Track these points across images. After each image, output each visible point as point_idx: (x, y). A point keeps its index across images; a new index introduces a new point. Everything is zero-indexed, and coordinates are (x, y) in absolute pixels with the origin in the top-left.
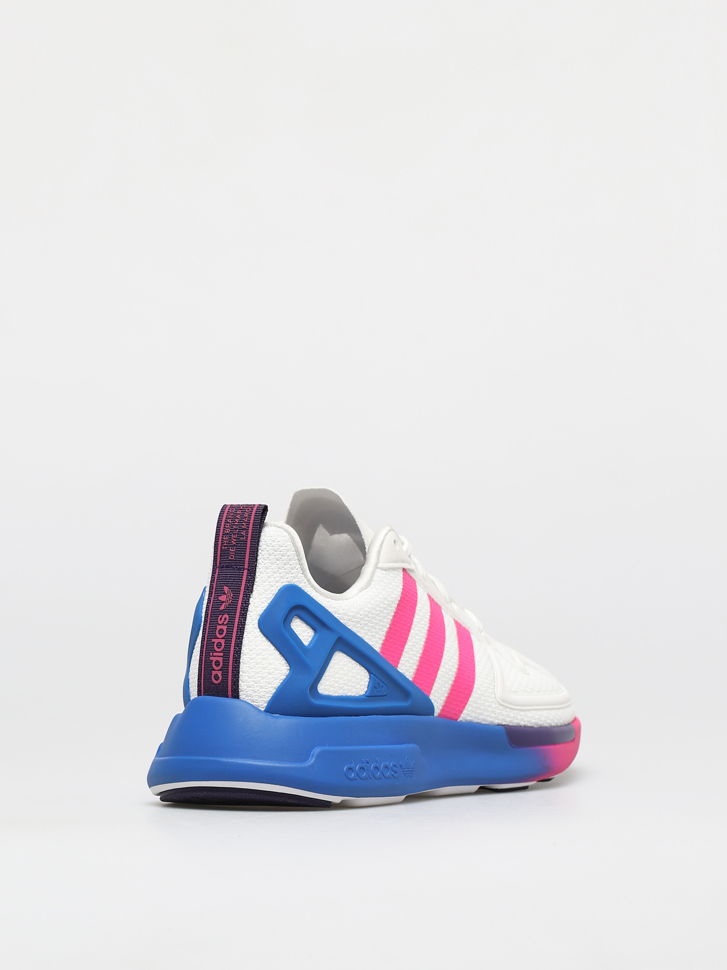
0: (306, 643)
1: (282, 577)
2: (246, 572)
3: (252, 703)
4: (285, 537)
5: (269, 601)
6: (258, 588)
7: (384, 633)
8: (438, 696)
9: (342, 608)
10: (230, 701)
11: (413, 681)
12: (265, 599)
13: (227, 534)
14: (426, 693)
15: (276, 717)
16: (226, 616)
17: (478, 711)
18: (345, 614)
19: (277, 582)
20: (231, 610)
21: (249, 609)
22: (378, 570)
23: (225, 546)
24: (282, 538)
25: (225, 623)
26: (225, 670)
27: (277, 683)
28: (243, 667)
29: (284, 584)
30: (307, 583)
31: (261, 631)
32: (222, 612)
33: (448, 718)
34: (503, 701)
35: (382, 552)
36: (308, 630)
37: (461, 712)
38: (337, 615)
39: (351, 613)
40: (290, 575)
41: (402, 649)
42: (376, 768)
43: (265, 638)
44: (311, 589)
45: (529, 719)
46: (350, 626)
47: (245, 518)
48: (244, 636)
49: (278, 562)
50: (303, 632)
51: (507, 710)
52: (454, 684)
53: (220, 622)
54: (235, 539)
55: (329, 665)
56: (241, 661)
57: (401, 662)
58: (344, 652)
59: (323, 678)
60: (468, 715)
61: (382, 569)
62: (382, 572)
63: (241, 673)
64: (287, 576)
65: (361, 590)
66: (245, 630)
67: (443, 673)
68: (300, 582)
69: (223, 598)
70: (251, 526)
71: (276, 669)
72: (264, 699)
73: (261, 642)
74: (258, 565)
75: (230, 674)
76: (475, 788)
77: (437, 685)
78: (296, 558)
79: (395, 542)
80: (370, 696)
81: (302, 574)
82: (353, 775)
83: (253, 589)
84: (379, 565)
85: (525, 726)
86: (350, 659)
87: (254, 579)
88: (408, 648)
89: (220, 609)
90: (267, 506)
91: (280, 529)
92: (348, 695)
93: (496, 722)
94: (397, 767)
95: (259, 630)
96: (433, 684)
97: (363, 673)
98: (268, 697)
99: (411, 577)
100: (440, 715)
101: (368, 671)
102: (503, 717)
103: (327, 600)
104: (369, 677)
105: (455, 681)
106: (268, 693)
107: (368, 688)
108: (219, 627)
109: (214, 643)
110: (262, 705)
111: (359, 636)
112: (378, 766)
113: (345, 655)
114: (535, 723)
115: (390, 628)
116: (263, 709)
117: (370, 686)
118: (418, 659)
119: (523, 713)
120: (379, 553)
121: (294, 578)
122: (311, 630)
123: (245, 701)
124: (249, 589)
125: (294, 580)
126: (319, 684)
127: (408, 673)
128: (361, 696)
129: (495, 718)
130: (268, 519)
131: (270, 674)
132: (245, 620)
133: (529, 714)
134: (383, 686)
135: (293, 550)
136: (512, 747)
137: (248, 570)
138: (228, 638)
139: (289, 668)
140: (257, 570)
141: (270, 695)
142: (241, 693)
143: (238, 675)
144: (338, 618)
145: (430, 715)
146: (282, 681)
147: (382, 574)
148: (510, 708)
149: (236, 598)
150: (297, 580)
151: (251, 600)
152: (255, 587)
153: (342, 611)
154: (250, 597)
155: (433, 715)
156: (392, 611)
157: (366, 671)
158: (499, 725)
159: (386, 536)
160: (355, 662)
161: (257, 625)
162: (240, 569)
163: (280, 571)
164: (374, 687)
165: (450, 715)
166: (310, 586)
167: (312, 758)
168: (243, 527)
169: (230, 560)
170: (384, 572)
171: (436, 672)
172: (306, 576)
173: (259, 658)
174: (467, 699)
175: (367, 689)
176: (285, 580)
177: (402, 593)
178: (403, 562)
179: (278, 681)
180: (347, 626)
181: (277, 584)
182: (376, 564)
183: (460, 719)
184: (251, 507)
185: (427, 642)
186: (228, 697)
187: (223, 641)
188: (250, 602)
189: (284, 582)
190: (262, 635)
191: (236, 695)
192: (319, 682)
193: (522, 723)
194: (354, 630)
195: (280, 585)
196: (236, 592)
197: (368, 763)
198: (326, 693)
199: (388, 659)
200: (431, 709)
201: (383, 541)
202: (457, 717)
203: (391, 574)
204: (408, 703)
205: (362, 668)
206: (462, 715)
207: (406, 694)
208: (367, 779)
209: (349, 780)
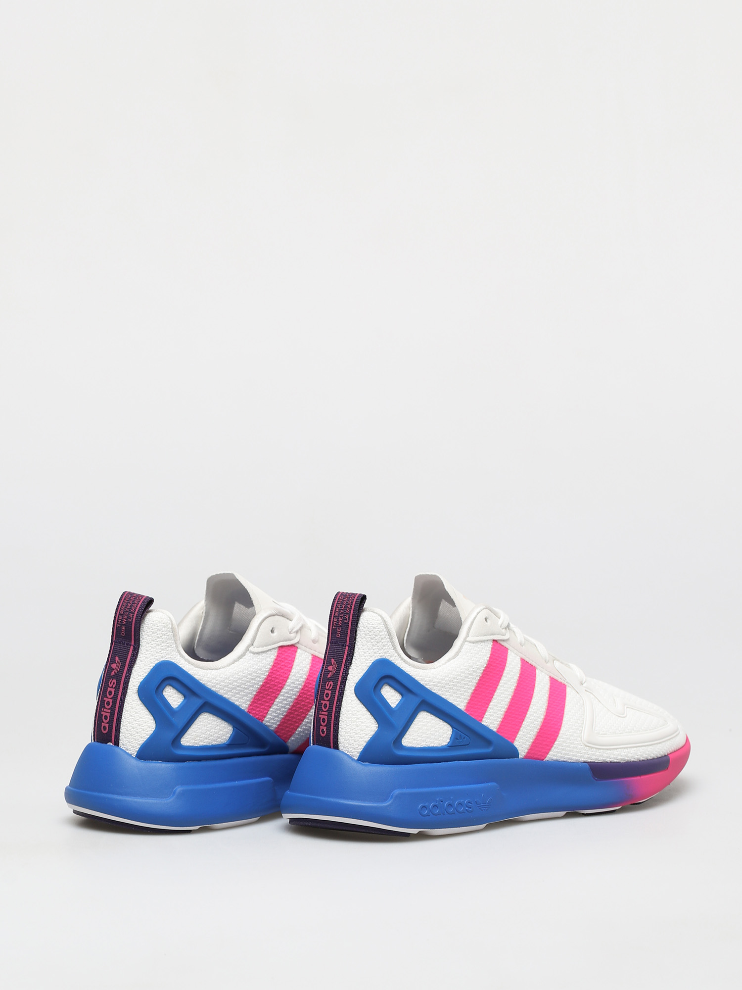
0: (393, 705)
1: (375, 653)
2: (347, 648)
3: (348, 753)
4: (378, 620)
5: (364, 672)
6: (356, 662)
7: (470, 694)
8: (523, 742)
9: (429, 676)
10: (332, 751)
11: (497, 731)
12: (361, 670)
13: (336, 616)
14: (509, 740)
15: (366, 765)
16: (331, 683)
17: (564, 752)
18: (430, 681)
19: (371, 656)
20: (334, 678)
21: (348, 678)
22: (466, 643)
23: (334, 626)
24: (375, 622)
25: (330, 689)
26: (328, 726)
27: (367, 738)
28: (342, 725)
29: (377, 658)
30: (397, 657)
31: (356, 696)
32: (329, 680)
33: (534, 759)
34: (588, 743)
35: (472, 628)
36: (396, 695)
37: (547, 753)
38: (424, 682)
39: (436, 680)
40: (382, 651)
41: (487, 706)
42: (450, 805)
43: (359, 701)
44: (402, 661)
45: (615, 756)
46: (435, 690)
47: (349, 604)
48: (343, 700)
49: (372, 641)
50: (391, 696)
51: (592, 750)
52: (540, 731)
53: (327, 688)
54: (341, 621)
55: (414, 723)
56: (340, 719)
57: (485, 716)
58: (428, 712)
59: (407, 733)
60: (554, 755)
61: (470, 642)
62: (470, 644)
63: (340, 729)
64: (380, 652)
65: (449, 660)
66: (344, 695)
67: (527, 723)
68: (391, 656)
69: (330, 668)
70: (352, 612)
71: (367, 727)
72: (357, 751)
73: (356, 705)
74: (356, 643)
75: (332, 730)
76: (563, 813)
77: (522, 733)
78: (387, 637)
79: (486, 619)
80: (452, 746)
81: (394, 649)
82: (427, 812)
83: (351, 662)
84: (468, 639)
85: (611, 762)
86: (433, 717)
87: (353, 654)
88: (493, 705)
89: (328, 677)
90: (366, 596)
91: (375, 614)
92: (430, 746)
93: (582, 760)
94: (471, 803)
95: (355, 695)
96: (517, 733)
97: (446, 728)
98: (360, 749)
99: (503, 646)
100: (526, 757)
101: (451, 726)
102: (589, 756)
103: (415, 670)
104: (452, 731)
105: (541, 729)
106: (360, 746)
107: (450, 739)
108: (326, 691)
109: (322, 703)
110: (356, 756)
111: (443, 698)
112: (452, 804)
113: (430, 714)
114: (622, 759)
115: (475, 690)
116: (356, 758)
117: (452, 738)
118: (503, 713)
119: (609, 751)
120: (470, 628)
121: (385, 653)
122: (399, 695)
123: (343, 752)
124: (349, 662)
125: (386, 655)
126: (403, 738)
127: (492, 725)
128: (443, 746)
129: (581, 757)
130: (366, 605)
131: (362, 730)
132: (345, 687)
133: (615, 752)
134: (464, 738)
135: (385, 631)
136: (596, 780)
137: (349, 647)
138: (331, 701)
139: (377, 725)
140: (356, 647)
141: (361, 747)
142: (340, 745)
143: (338, 731)
144: (424, 685)
145: (514, 758)
146: (371, 736)
147: (470, 646)
148: (596, 748)
149: (339, 668)
150: (388, 655)
151: (350, 671)
152: (354, 660)
153: (428, 679)
154: (349, 668)
155: (518, 757)
156: (477, 676)
157: (448, 726)
158: (584, 762)
159: (477, 615)
160: (438, 719)
161: (354, 691)
162: (343, 645)
163: (374, 648)
164: (456, 738)
165: (536, 756)
166: (400, 659)
167: (391, 799)
168: (347, 612)
169: (337, 638)
170: (472, 644)
171: (522, 723)
172: (396, 651)
173: (354, 718)
174: (553, 743)
175: (449, 741)
176: (378, 655)
177: (489, 661)
178: (493, 635)
179: (368, 736)
180: (433, 691)
181: (371, 658)
182: (466, 638)
183: (547, 759)
184: (354, 595)
185: (512, 699)
186: (330, 748)
187: (328, 703)
188: (349, 672)
189: (377, 657)
190: (357, 699)
191: (336, 747)
192: (403, 736)
193: (608, 760)
194: (439, 693)
195: (373, 659)
196: (339, 664)
197: (442, 802)
198: (410, 745)
199: (472, 715)
200: (514, 753)
201: (474, 619)
202: (543, 758)
203: (479, 645)
204: (490, 750)
205: (445, 724)
206: (548, 756)
207: (488, 742)
208: (440, 815)
209: (423, 816)
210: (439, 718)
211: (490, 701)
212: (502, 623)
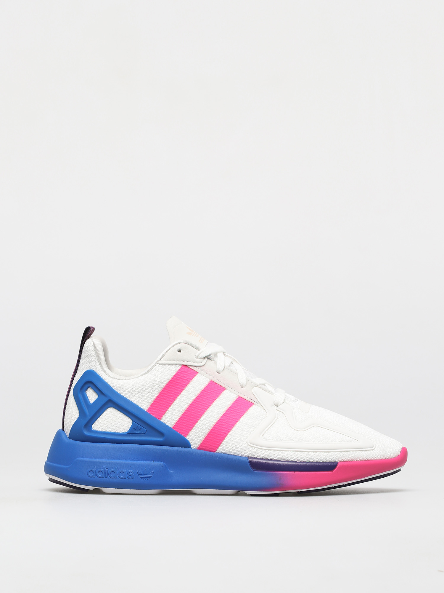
0: (91, 402)
1: (87, 366)
3: (66, 433)
5: (79, 378)
7: (152, 399)
8: (195, 438)
9: (120, 384)
11: (173, 427)
14: (183, 435)
17: (232, 448)
19: (85, 368)
21: (73, 382)
22: (157, 365)
28: (65, 414)
33: (206, 450)
34: (251, 444)
35: (166, 355)
36: (95, 395)
39: (125, 387)
40: (90, 365)
41: (166, 409)
42: (113, 472)
43: (74, 398)
44: (103, 373)
45: (274, 456)
48: (69, 397)
50: (92, 396)
51: (255, 449)
52: (211, 431)
55: (102, 415)
57: (164, 416)
58: (115, 408)
59: (97, 421)
60: (223, 450)
62: (161, 366)
63: (65, 417)
66: (70, 394)
67: (200, 425)
68: (97, 369)
71: (74, 415)
74: (81, 359)
77: (194, 430)
78: (95, 355)
79: (179, 350)
80: (130, 433)
81: (99, 364)
82: (93, 474)
84: (160, 362)
86: (119, 412)
87: (78, 367)
88: (171, 409)
94: (133, 473)
95: (73, 393)
96: (190, 430)
97: (128, 421)
98: (70, 430)
99: (193, 370)
100: (199, 448)
101: (132, 420)
104: (132, 423)
107: (129, 429)
110: (68, 435)
111: (129, 400)
112: (115, 471)
113: (116, 410)
114: (281, 458)
115: (158, 397)
116: (68, 437)
117: (131, 428)
119: (270, 451)
121: (93, 366)
122: (97, 395)
125: (93, 368)
126: (93, 424)
127: (169, 423)
128: (124, 433)
129: (245, 453)
131: (71, 417)
132: (71, 388)
133: (276, 452)
135: (93, 351)
136: (254, 470)
139: (79, 414)
140: (80, 361)
142: (64, 428)
145: (187, 448)
148: (258, 448)
150: (95, 368)
151: (75, 377)
152: (78, 370)
155: (191, 448)
156: (161, 387)
157: (130, 420)
160: (122, 414)
161: (73, 391)
163: (87, 362)
165: (208, 449)
166: (102, 371)
170: (163, 366)
171: (195, 424)
172: (101, 366)
173: (70, 409)
174: (221, 441)
177: (173, 378)
178: (183, 361)
182: (158, 361)
183: (217, 451)
185: (190, 406)
188: (74, 379)
190: (73, 396)
193: (269, 457)
194: (127, 396)
195: (86, 370)
197: (107, 469)
198: (97, 429)
199: (153, 414)
200: (187, 445)
201: (169, 349)
202: (213, 451)
203: (167, 367)
204: (160, 439)
205: (127, 418)
206: (218, 449)
207: (161, 434)
208: (104, 477)
209: (89, 477)
210: (124, 414)
211: (170, 406)
212: (199, 355)
